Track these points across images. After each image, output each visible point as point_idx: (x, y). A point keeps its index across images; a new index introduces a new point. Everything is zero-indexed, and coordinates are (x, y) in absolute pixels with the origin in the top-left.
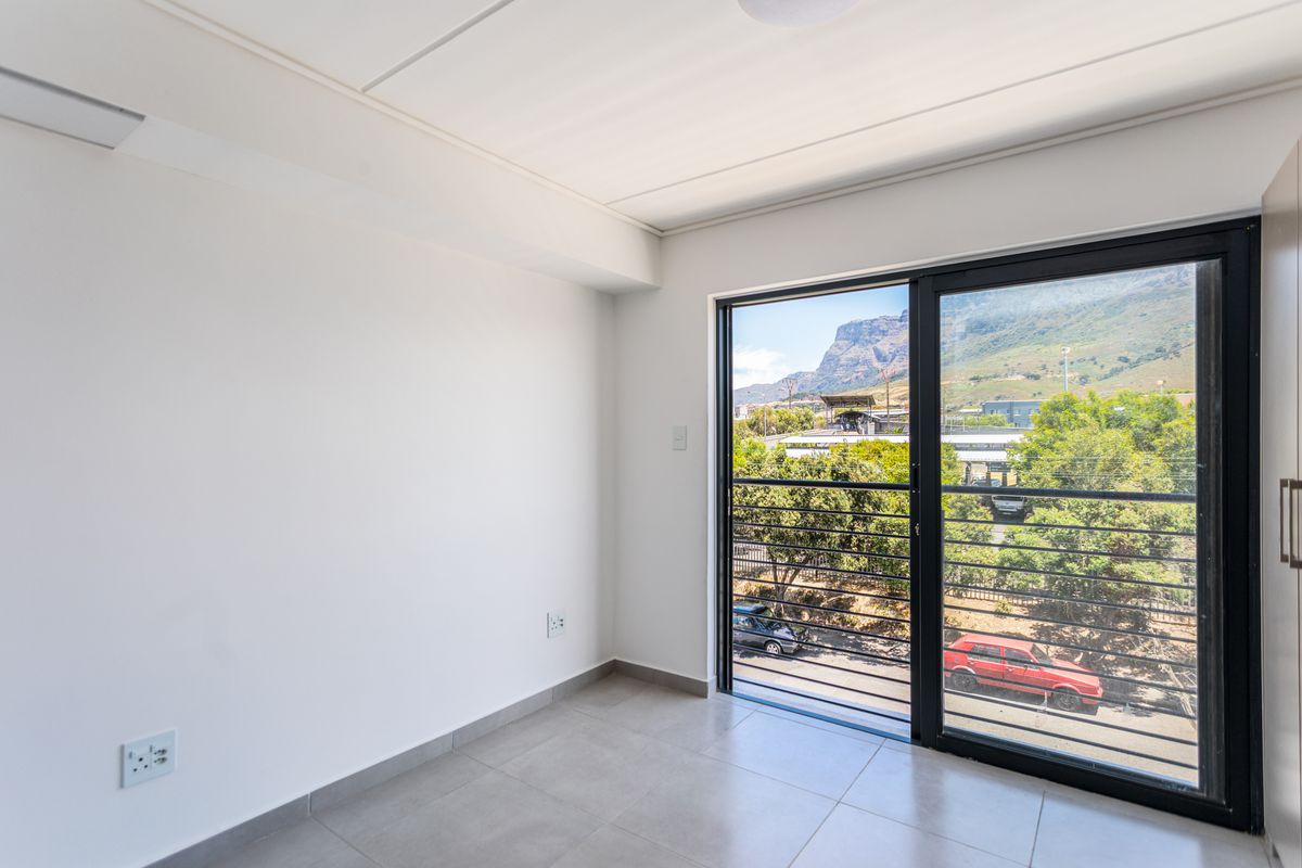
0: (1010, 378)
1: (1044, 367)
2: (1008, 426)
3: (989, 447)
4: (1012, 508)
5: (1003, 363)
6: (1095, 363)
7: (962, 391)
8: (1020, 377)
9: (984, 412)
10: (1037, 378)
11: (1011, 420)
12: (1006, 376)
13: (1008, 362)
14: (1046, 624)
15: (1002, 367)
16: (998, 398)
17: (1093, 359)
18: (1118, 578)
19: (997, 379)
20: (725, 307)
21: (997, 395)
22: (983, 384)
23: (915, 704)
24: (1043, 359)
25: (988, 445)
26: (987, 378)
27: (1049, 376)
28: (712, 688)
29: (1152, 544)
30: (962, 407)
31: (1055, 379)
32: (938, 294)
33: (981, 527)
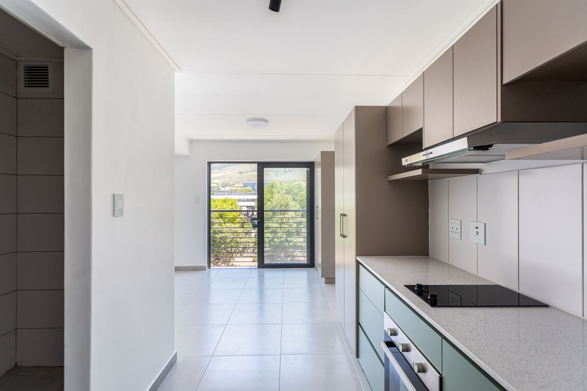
7: (235, 177)
9: (244, 186)
12: (251, 172)
15: (250, 169)
16: (248, 181)
18: (289, 242)
20: (209, 163)
21: (248, 179)
22: (243, 175)
23: (258, 257)
26: (244, 172)
28: (207, 267)
29: (297, 231)
30: (235, 184)
32: (264, 167)
33: (249, 229)
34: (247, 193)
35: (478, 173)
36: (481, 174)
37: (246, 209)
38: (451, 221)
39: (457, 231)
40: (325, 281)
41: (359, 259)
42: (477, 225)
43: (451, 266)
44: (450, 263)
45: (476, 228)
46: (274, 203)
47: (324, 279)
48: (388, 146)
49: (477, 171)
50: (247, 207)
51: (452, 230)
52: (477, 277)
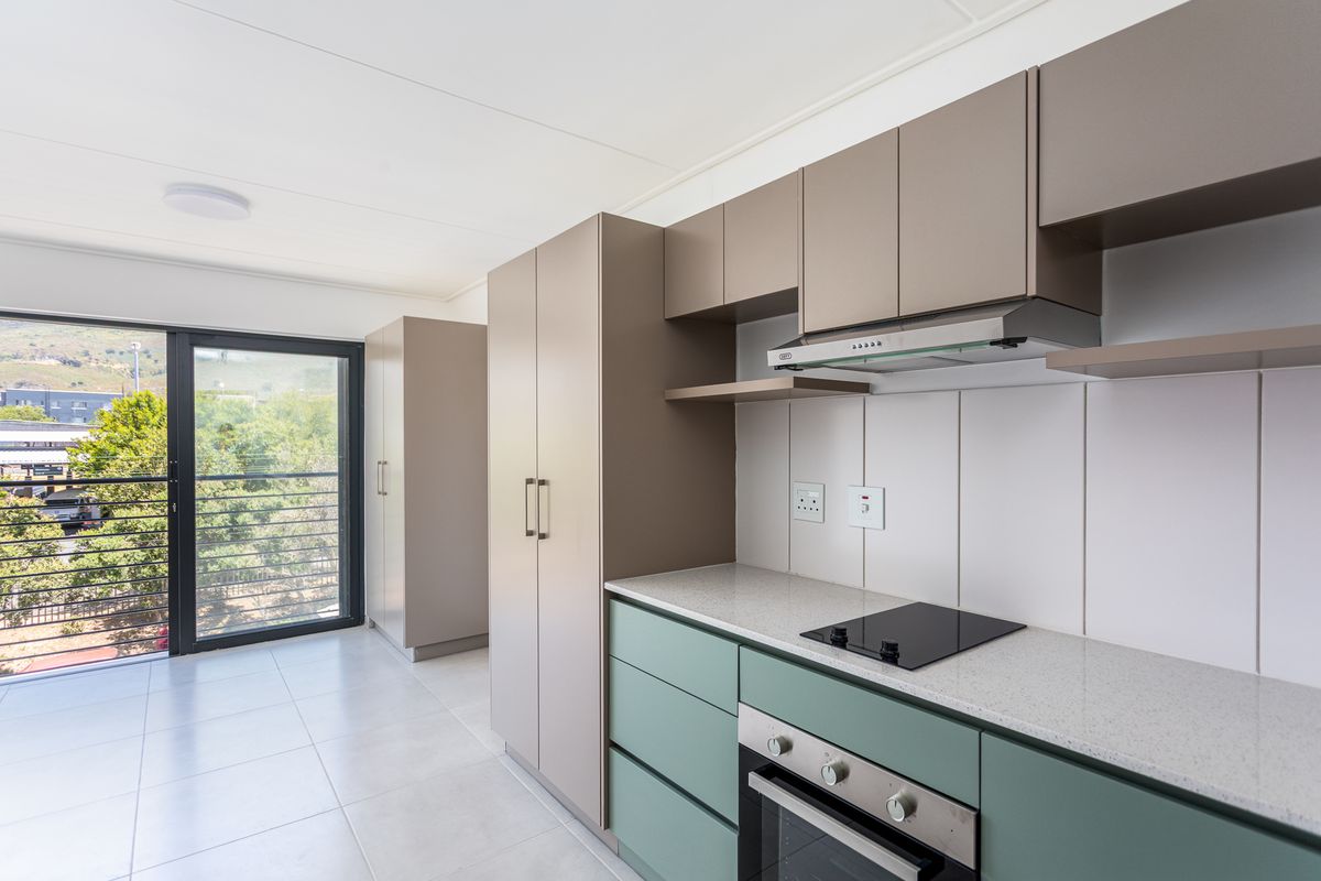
0: (38, 361)
1: (87, 354)
2: (48, 421)
3: (29, 447)
4: (65, 516)
5: (30, 341)
6: (149, 357)
8: (53, 362)
10: (77, 365)
11: (48, 413)
12: (33, 358)
13: (35, 342)
14: (124, 631)
15: (27, 347)
16: (21, 384)
17: (146, 352)
19: (16, 361)
21: (19, 380)
24: (86, 344)
25: (28, 443)
27: (93, 364)
31: (100, 368)
34: (18, 424)
35: (867, 391)
36: (872, 394)
37: (20, 476)
38: (795, 486)
39: (814, 506)
40: (415, 654)
41: (610, 586)
42: (865, 492)
43: (797, 576)
44: (793, 571)
45: (864, 498)
46: (147, 455)
47: (412, 649)
48: (667, 320)
49: (864, 388)
50: (24, 466)
51: (802, 505)
52: (863, 593)
